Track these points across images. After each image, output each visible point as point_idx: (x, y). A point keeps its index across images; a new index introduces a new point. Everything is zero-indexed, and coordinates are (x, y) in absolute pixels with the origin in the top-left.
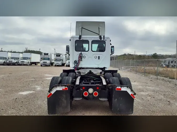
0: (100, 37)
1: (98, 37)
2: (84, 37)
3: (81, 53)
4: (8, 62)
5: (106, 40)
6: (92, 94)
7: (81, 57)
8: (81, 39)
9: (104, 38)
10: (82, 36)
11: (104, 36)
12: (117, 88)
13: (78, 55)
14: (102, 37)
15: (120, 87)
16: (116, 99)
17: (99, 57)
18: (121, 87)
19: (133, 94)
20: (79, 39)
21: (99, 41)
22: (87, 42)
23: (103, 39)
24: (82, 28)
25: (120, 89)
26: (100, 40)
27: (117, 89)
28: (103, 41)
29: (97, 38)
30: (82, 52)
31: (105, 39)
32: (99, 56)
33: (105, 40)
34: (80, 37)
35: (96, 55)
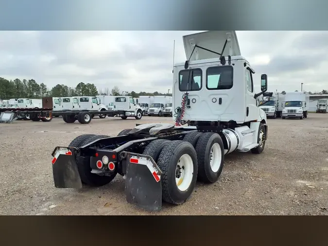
0: (222, 60)
1: (218, 59)
2: (194, 64)
3: (187, 94)
4: (164, 111)
5: (233, 65)
6: (107, 165)
7: (187, 102)
8: (188, 68)
9: (230, 60)
10: (192, 62)
11: (230, 57)
12: (132, 158)
14: (227, 58)
15: (135, 158)
16: (131, 179)
17: (220, 100)
18: (138, 157)
19: (157, 172)
20: (184, 69)
21: (221, 67)
22: (199, 72)
23: (227, 64)
24: (196, 46)
25: (137, 161)
26: (221, 65)
27: (133, 160)
28: (226, 66)
29: (215, 61)
30: (188, 92)
31: (232, 62)
32: (220, 97)
33: (231, 65)
34: (187, 64)
35: (215, 97)
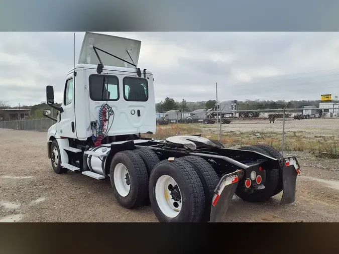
0: (139, 72)
1: (134, 70)
2: (108, 69)
3: (107, 104)
5: (148, 78)
6: (255, 180)
7: (105, 114)
8: (102, 74)
9: (145, 73)
10: (105, 67)
11: (145, 70)
13: (99, 109)
14: (142, 71)
20: (96, 73)
22: (114, 80)
23: (142, 76)
24: (94, 47)
26: (137, 77)
27: (287, 164)
28: (142, 79)
29: (131, 72)
31: (147, 76)
33: (146, 78)
34: (100, 68)
35: (133, 108)
